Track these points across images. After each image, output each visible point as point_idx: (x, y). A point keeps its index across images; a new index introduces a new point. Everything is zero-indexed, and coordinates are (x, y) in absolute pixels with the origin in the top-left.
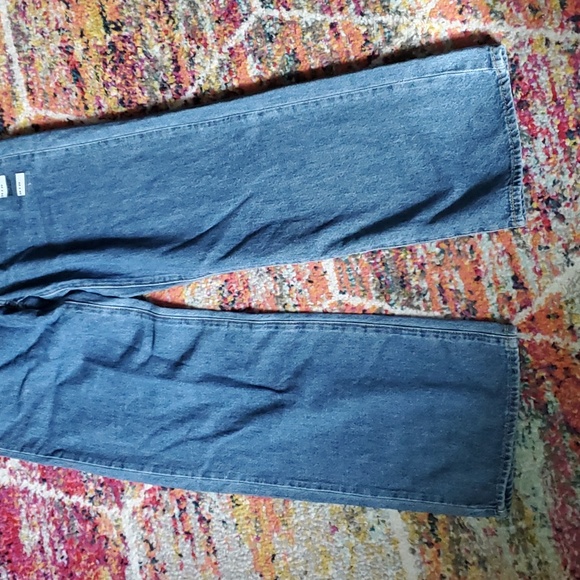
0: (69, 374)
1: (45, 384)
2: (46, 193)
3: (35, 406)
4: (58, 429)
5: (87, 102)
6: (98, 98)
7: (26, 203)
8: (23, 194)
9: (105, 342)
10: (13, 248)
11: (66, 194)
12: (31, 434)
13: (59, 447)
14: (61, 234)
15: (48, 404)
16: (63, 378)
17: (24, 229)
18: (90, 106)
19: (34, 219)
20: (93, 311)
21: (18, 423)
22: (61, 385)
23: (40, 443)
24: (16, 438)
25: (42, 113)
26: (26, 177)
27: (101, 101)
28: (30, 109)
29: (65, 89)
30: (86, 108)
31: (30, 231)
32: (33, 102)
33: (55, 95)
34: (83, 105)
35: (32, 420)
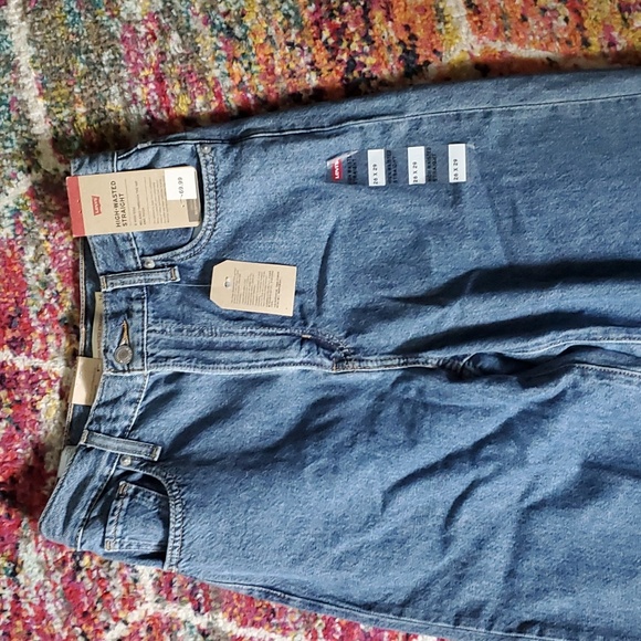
0: (550, 490)
1: (500, 506)
2: (507, 180)
3: (480, 544)
4: (526, 585)
5: (586, 33)
6: (608, 29)
7: (467, 196)
8: (462, 178)
9: (630, 436)
10: (443, 269)
11: (548, 184)
12: (468, 595)
13: (528, 617)
14: (537, 249)
15: (504, 541)
16: (536, 497)
17: (462, 238)
18: (593, 40)
19: (482, 223)
20: (629, 382)
21: (440, 574)
22: (532, 508)
23: (489, 610)
24: (440, 601)
25: (498, 46)
26: (468, 150)
27: (615, 34)
28: (473, 38)
29: (544, 10)
30: (586, 43)
31: (474, 243)
32: (479, 27)
33: (524, 19)
34: (579, 38)
35: (471, 570)
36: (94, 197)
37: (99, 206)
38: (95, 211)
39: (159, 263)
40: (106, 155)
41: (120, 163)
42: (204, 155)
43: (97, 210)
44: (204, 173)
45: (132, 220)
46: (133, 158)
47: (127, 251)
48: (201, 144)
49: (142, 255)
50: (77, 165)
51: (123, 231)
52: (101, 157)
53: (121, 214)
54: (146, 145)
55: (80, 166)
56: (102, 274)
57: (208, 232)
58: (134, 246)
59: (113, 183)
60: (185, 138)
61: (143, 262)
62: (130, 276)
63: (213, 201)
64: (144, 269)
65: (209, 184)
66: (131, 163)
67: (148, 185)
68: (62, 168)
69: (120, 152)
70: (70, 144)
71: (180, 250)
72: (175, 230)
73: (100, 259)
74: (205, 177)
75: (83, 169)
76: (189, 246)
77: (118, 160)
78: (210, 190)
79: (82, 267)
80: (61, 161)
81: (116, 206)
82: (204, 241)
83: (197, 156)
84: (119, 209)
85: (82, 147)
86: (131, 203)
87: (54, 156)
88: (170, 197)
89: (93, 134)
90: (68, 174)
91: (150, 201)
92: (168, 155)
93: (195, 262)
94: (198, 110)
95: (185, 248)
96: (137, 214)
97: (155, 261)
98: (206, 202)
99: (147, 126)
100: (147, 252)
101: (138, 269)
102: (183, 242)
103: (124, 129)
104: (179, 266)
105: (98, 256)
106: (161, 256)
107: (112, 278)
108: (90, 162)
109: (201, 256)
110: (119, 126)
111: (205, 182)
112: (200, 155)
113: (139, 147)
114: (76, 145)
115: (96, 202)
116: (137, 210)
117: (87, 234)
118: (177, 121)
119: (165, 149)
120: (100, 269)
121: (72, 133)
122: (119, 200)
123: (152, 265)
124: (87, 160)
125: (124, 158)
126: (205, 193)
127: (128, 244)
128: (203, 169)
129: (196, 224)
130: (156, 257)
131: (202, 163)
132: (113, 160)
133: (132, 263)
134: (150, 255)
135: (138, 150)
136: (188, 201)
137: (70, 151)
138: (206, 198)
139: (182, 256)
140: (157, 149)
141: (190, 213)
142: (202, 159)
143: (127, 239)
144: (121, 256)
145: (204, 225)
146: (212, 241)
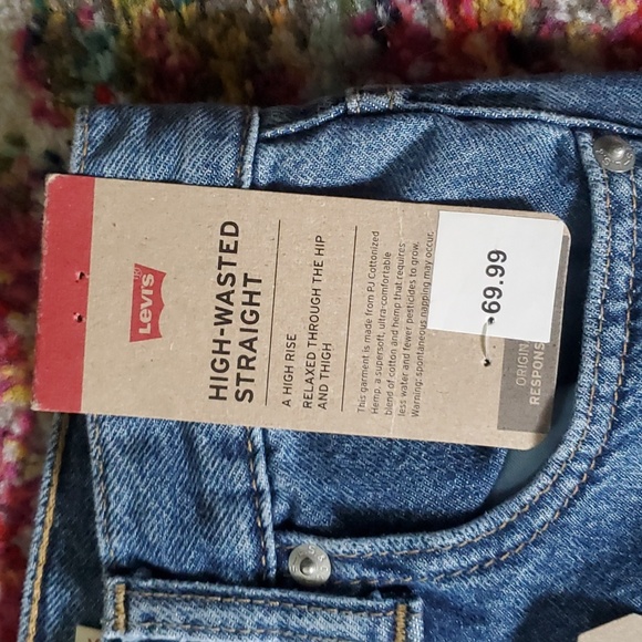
36: (142, 270)
37: (157, 307)
38: (136, 324)
39: (352, 573)
40: (219, 116)
41: (270, 155)
42: (610, 179)
43: (145, 325)
44: (600, 247)
45: (277, 384)
46: (325, 143)
47: (230, 498)
48: (597, 133)
49: (286, 525)
50: (98, 133)
51: (233, 416)
52: (199, 120)
53: (235, 351)
54: (381, 102)
55: (110, 141)
56: (116, 570)
57: (571, 484)
58: (263, 480)
59: (230, 228)
60: (532, 102)
61: (284, 553)
62: (224, 602)
63: (613, 366)
64: (284, 581)
65: (611, 294)
66: (311, 162)
67: (363, 260)
68: (41, 138)
69: (274, 112)
70: (82, 57)
71: (447, 539)
72: (436, 451)
73: (118, 509)
74: (599, 266)
75: (120, 154)
76: (483, 527)
77: (262, 141)
78: (611, 319)
79: (45, 515)
80: (39, 112)
81: (223, 318)
82: (547, 515)
83: (580, 177)
84: (234, 333)
85: (124, 77)
86: (283, 315)
87: (19, 90)
88: (440, 318)
89: (172, 38)
90: (57, 162)
91: (359, 319)
92: (467, 155)
93: (494, 594)
94: (562, 16)
95: (467, 533)
96: (299, 364)
97: (332, 558)
98: (588, 365)
99: (368, 42)
100: (310, 515)
101: (260, 579)
102: (462, 505)
103: (283, 38)
104: (428, 597)
105: (114, 497)
106: (366, 546)
107: (154, 596)
108: (153, 131)
109: (522, 574)
110: (268, 27)
111: (597, 284)
112: (596, 174)
113: (353, 105)
114: (105, 65)
115: (149, 290)
116: (301, 351)
117: (89, 406)
118: (478, 43)
119: (461, 128)
120: (111, 547)
121: (99, 20)
122: (238, 297)
123: (320, 571)
124: (141, 123)
125: (286, 138)
126: (590, 328)
127: (238, 471)
128: (602, 233)
129: (523, 441)
130: (343, 546)
131: (600, 209)
132: (243, 141)
133: (246, 548)
134: (319, 533)
135: (346, 117)
136: (512, 347)
137: (80, 84)
138: (590, 347)
139: (450, 563)
140: (425, 124)
141: (511, 393)
142: (600, 190)
143: (238, 448)
144: (205, 514)
145: (562, 453)
146: (573, 520)
